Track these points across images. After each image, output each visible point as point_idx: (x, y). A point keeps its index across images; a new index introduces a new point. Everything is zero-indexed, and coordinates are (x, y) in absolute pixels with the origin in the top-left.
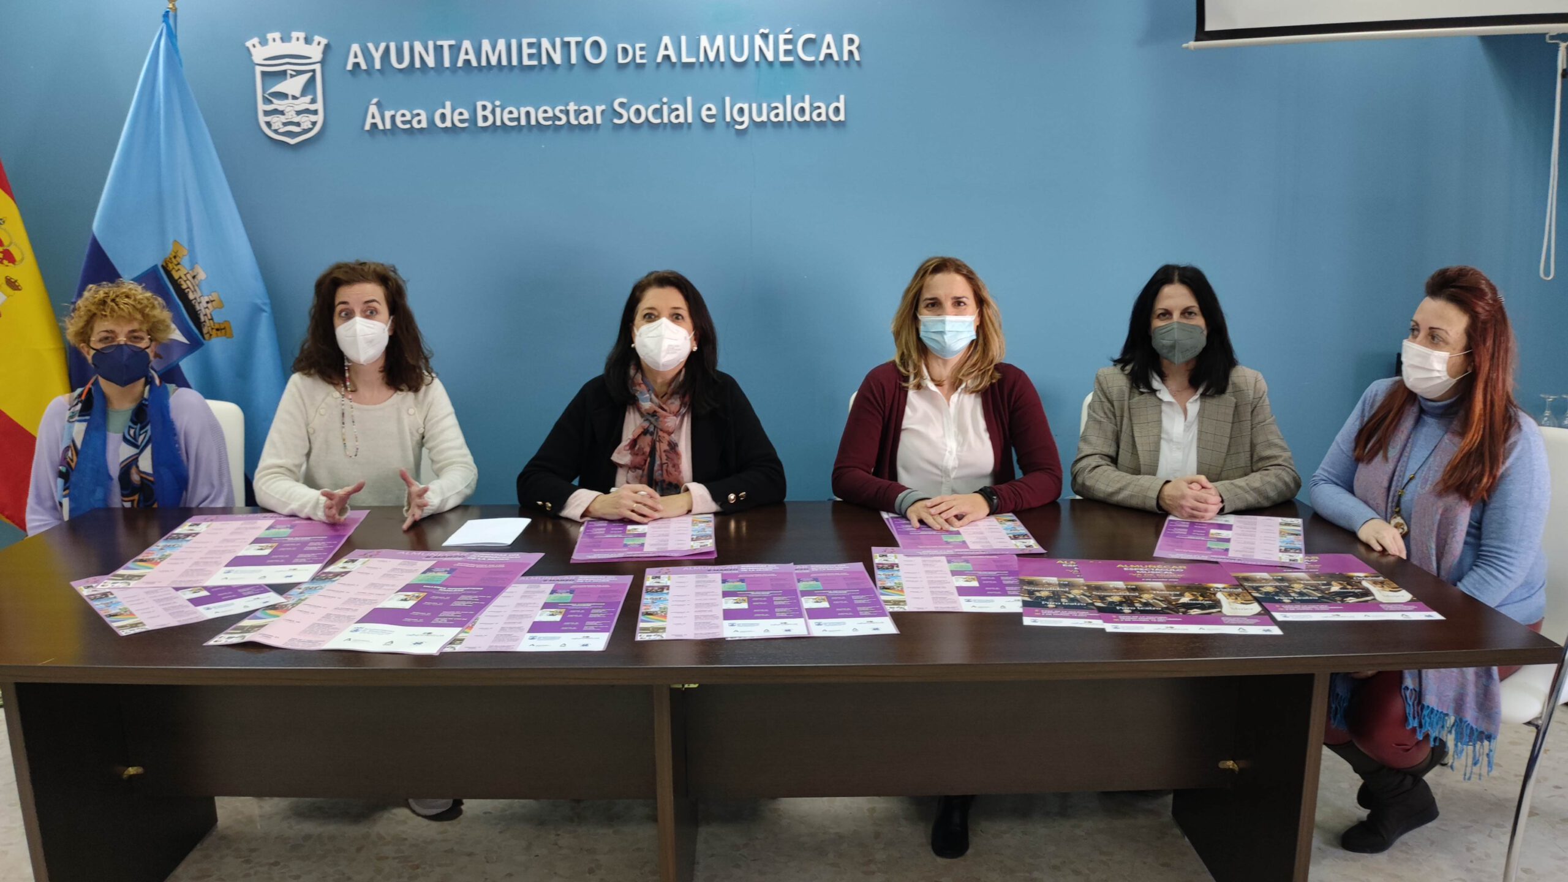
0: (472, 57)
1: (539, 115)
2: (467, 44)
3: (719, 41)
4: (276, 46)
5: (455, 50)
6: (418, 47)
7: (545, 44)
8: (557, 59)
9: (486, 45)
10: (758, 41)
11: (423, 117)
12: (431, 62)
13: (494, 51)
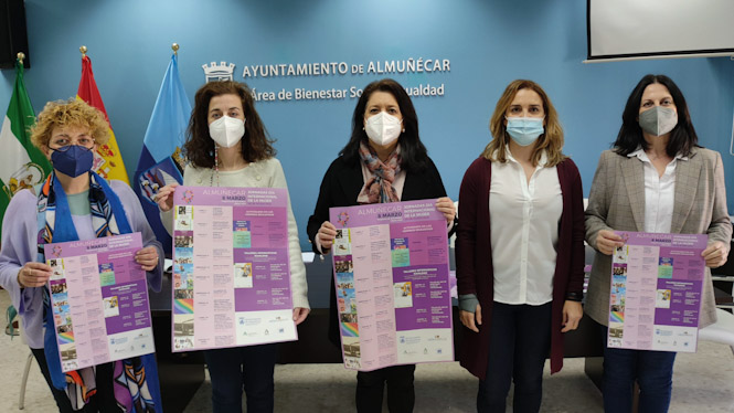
0: (293, 71)
1: (321, 94)
2: (291, 66)
3: (393, 63)
4: (214, 68)
5: (287, 68)
6: (271, 67)
7: (323, 66)
8: (328, 71)
9: (299, 66)
10: (409, 63)
11: (274, 95)
12: (276, 73)
13: (302, 68)
